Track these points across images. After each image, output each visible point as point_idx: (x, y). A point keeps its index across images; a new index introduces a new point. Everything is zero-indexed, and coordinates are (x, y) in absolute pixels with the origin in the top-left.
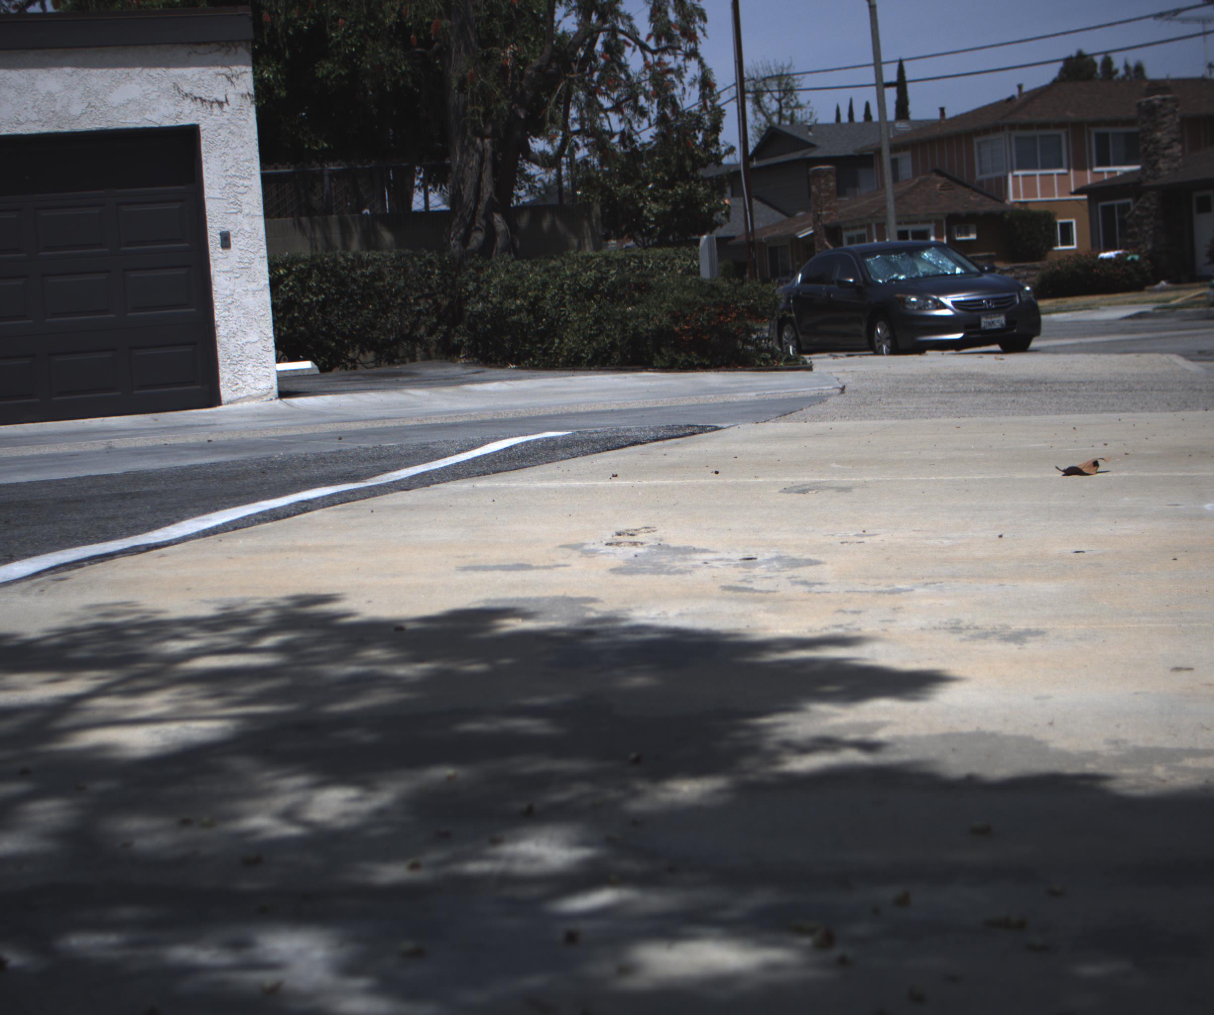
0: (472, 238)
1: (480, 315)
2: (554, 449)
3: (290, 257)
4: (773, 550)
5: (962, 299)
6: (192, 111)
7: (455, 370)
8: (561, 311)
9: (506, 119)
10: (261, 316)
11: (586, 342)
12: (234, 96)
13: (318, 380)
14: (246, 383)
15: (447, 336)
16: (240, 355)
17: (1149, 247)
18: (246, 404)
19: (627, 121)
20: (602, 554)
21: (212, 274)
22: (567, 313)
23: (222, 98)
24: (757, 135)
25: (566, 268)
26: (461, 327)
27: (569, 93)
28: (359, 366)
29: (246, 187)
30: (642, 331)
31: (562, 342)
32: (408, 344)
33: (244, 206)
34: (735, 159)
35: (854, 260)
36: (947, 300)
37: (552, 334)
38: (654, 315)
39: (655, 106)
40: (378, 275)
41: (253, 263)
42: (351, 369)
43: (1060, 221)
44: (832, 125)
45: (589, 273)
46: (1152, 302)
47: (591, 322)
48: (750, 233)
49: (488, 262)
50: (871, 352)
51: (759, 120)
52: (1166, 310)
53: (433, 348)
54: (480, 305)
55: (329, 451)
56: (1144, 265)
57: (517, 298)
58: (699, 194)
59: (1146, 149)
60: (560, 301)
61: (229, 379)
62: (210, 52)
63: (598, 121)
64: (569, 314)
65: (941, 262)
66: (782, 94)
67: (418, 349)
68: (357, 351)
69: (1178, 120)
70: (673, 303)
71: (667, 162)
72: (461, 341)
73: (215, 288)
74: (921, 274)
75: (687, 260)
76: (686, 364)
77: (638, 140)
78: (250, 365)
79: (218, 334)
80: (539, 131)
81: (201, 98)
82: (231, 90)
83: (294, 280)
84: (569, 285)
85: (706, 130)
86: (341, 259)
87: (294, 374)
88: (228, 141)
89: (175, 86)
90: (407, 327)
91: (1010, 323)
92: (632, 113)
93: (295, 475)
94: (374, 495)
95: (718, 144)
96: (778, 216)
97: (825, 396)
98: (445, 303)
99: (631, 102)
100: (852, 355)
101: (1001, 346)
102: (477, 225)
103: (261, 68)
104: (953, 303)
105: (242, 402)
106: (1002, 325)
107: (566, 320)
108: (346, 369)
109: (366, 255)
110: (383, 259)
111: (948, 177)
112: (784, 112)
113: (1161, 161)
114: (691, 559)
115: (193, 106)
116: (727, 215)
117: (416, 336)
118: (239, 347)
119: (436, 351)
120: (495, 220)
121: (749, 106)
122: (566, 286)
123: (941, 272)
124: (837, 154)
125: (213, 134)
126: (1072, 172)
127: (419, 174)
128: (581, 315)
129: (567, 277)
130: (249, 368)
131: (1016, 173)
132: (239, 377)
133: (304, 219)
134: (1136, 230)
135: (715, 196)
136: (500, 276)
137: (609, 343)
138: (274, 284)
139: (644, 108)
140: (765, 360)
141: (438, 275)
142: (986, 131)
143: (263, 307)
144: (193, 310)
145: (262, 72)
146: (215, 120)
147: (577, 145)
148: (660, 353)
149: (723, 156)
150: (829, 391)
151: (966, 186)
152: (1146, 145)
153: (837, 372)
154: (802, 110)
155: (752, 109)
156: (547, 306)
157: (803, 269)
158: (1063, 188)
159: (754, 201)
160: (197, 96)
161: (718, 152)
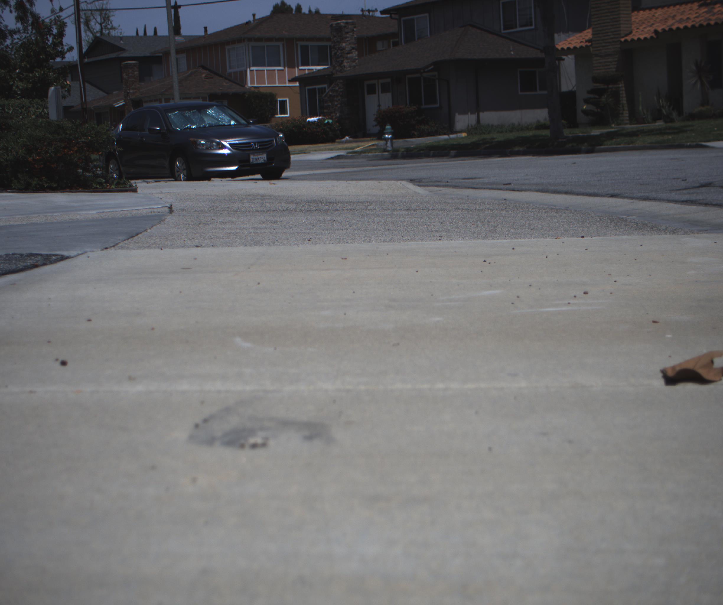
5: (237, 142)
17: (338, 115)
24: (87, 44)
35: (159, 113)
36: (226, 143)
38: (12, 148)
43: (279, 99)
44: (132, 37)
46: (346, 149)
48: (84, 104)
50: (172, 179)
51: (88, 36)
52: (354, 155)
56: (335, 126)
58: (50, 77)
59: (335, 54)
65: (220, 117)
66: (103, 21)
69: (355, 36)
70: (27, 139)
71: (28, 56)
74: (207, 125)
75: (40, 109)
85: (54, 36)
91: (270, 159)
95: (62, 45)
96: (101, 94)
100: (159, 181)
101: (262, 176)
104: (230, 144)
106: (265, 161)
111: (209, 70)
112: (104, 31)
113: (345, 61)
116: (69, 91)
121: (82, 26)
123: (221, 123)
124: (139, 55)
126: (286, 68)
131: (252, 68)
134: (330, 104)
135: (61, 79)
140: (100, 184)
142: (233, 42)
148: (17, 178)
149: (66, 53)
150: (159, 210)
151: (221, 76)
152: (336, 51)
153: (156, 193)
154: (115, 31)
155: (85, 29)
157: (122, 121)
158: (282, 79)
159: (87, 84)
161: (62, 50)
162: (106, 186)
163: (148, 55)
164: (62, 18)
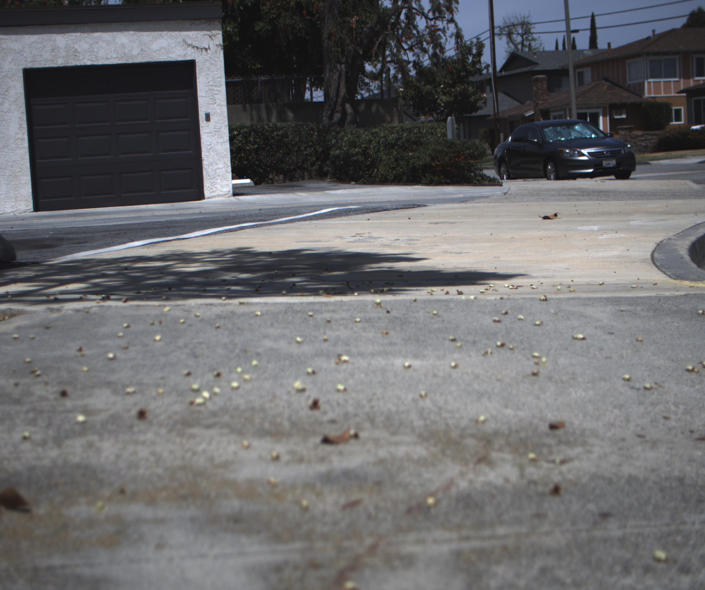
0: (334, 116)
1: (338, 157)
2: (349, 212)
3: (240, 125)
4: (408, 238)
5: (593, 151)
6: (192, 53)
7: (324, 184)
8: (378, 155)
9: (352, 54)
10: (225, 155)
11: (390, 171)
12: (213, 46)
13: (253, 188)
14: (217, 189)
15: (321, 167)
16: (214, 175)
18: (217, 199)
19: (416, 55)
20: (348, 239)
21: (201, 134)
22: (381, 156)
23: (207, 47)
25: (381, 132)
26: (328, 162)
27: (385, 42)
28: (275, 182)
29: (218, 91)
30: (416, 165)
31: (378, 170)
32: (300, 171)
33: (217, 101)
34: (488, 72)
36: (585, 151)
37: (374, 166)
38: (423, 157)
39: (431, 48)
40: (285, 135)
41: (221, 129)
42: (271, 183)
43: (674, 108)
44: (553, 52)
45: (393, 135)
47: (393, 160)
48: (496, 114)
49: (342, 129)
51: (510, 47)
53: (314, 173)
54: (338, 152)
55: (254, 213)
57: (356, 147)
58: (469, 91)
60: (378, 150)
61: (209, 186)
62: (201, 24)
63: (402, 56)
64: (383, 156)
65: (584, 131)
66: (524, 33)
67: (306, 174)
68: (274, 174)
70: (432, 151)
72: (328, 170)
73: (202, 141)
74: (573, 138)
76: (438, 182)
77: (423, 65)
78: (219, 180)
79: (203, 164)
80: (369, 61)
81: (196, 47)
82: (211, 42)
83: (242, 137)
84: (383, 141)
85: (474, 55)
86: (266, 127)
87: (241, 185)
88: (210, 68)
89: (184, 41)
90: (300, 162)
91: (618, 164)
92: (420, 51)
93: (239, 220)
94: (271, 225)
95: (480, 63)
96: (516, 103)
97: (493, 196)
98: (320, 150)
99: (419, 46)
101: (615, 176)
102: (337, 109)
103: (226, 26)
104: (588, 153)
105: (214, 198)
106: (614, 165)
107: (381, 160)
108: (268, 184)
109: (279, 125)
110: (288, 127)
111: (611, 82)
112: (525, 43)
114: (377, 240)
115: (193, 50)
116: (485, 103)
117: (305, 167)
118: (214, 170)
119: (315, 175)
120: (346, 107)
122: (381, 142)
123: (584, 136)
124: (549, 68)
125: (202, 65)
126: (682, 80)
127: (309, 81)
128: (388, 157)
129: (381, 138)
130: (218, 181)
131: (650, 80)
132: (214, 185)
133: (248, 106)
135: (478, 92)
136: (348, 136)
137: (402, 171)
138: (232, 139)
139: (426, 49)
141: (316, 135)
142: (633, 56)
143: (226, 150)
144: (191, 152)
145: (226, 27)
146: (203, 58)
147: (390, 68)
148: (425, 176)
149: (483, 70)
150: (498, 194)
151: (621, 87)
154: (535, 42)
156: (371, 152)
158: (676, 89)
160: (195, 45)
161: (480, 67)
162: (481, 182)
163: (557, 67)
164: (481, 40)
